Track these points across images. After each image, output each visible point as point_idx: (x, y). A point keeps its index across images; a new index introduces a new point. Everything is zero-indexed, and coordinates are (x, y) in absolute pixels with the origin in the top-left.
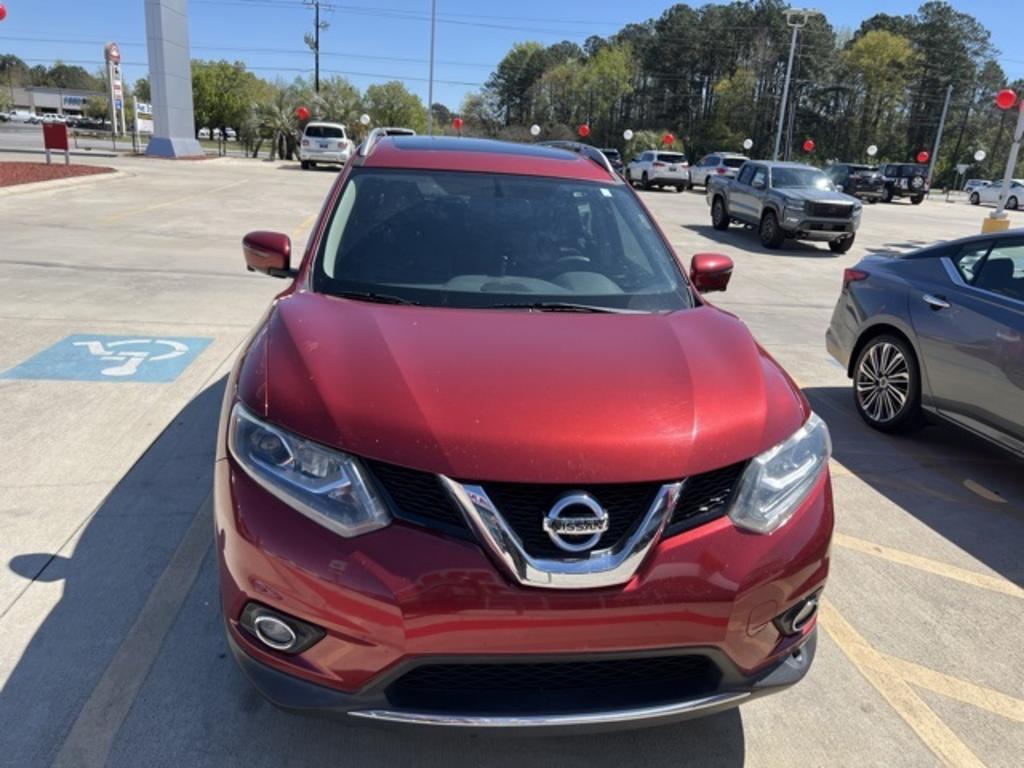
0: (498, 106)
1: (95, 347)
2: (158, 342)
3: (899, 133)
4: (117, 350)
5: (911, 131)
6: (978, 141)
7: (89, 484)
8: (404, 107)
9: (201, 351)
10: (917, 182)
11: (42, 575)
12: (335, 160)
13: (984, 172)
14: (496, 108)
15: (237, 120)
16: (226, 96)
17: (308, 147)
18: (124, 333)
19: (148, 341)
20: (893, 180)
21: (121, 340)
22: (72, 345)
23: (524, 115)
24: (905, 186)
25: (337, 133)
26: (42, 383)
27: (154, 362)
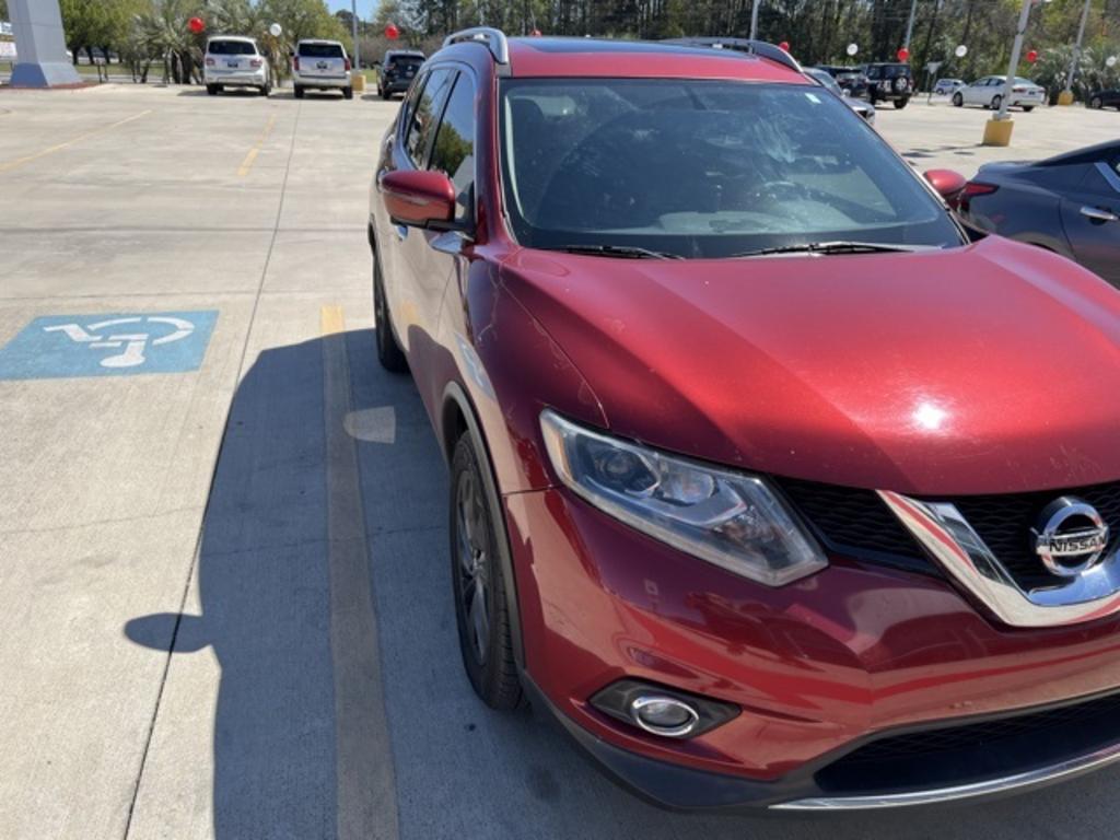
0: (418, 11)
1: (74, 332)
2: (150, 319)
3: (863, 30)
4: (105, 333)
5: (875, 28)
6: (946, 36)
7: (169, 513)
8: (308, 14)
9: (212, 326)
10: (901, 83)
11: (176, 644)
12: (249, 82)
13: (952, 70)
14: (415, 14)
15: (105, 38)
16: (88, 8)
17: (212, 67)
18: (100, 311)
19: (138, 319)
20: (875, 82)
21: (101, 321)
22: (43, 332)
23: (449, 20)
24: (888, 89)
25: (248, 49)
26: (32, 384)
27: (159, 346)
